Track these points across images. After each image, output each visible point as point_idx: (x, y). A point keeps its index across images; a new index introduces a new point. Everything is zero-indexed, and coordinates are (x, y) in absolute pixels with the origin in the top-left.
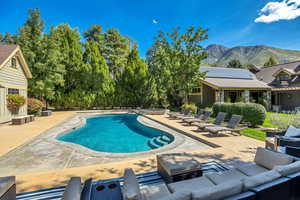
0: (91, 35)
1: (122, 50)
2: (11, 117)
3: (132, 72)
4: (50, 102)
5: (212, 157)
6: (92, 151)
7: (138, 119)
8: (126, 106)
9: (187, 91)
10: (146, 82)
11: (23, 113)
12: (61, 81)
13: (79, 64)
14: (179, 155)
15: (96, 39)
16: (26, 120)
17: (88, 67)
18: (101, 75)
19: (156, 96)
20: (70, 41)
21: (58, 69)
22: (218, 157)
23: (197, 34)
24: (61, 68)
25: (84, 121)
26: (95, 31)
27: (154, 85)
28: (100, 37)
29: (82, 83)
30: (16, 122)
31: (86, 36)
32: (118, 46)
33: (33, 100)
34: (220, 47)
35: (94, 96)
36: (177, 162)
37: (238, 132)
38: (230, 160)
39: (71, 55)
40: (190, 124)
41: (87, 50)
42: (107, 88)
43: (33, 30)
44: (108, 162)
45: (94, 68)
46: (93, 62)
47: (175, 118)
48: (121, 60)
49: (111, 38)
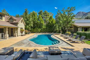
0: (40, 13)
1: (48, 17)
2: (21, 34)
3: (51, 22)
4: (30, 31)
5: (70, 49)
6: (35, 44)
7: (51, 36)
8: (49, 32)
9: (68, 28)
10: (55, 25)
11: (24, 33)
12: (32, 26)
13: (37, 21)
14: (55, 47)
15: (41, 14)
16: (24, 35)
17: (39, 21)
18: (42, 24)
19: (58, 29)
20: (34, 15)
21: (32, 23)
22: (72, 50)
23: (71, 9)
24: (32, 22)
25: (37, 36)
26: (41, 12)
27: (57, 26)
28: (42, 13)
29: (37, 26)
30: (22, 35)
31: (39, 13)
32: (47, 15)
33: (26, 30)
34: (83, 12)
35: (40, 29)
36: (53, 49)
37: (84, 42)
38: (76, 51)
39: (35, 19)
40: (66, 38)
41: (39, 17)
42: (44, 27)
43: (26, 13)
44: (38, 47)
45: (40, 22)
46: (40, 20)
47: (62, 36)
48: (48, 19)
49: (45, 13)
